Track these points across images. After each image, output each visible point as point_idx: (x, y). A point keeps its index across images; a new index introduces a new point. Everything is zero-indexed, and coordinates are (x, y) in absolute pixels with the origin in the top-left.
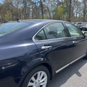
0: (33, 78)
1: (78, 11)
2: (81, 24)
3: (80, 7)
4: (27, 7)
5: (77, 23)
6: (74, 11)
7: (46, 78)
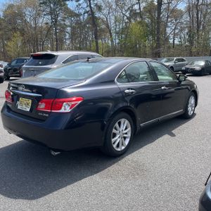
0: (117, 125)
1: (177, 31)
2: (183, 60)
3: (182, 23)
4: (58, 23)
5: (175, 58)
6: (168, 30)
7: (129, 129)
